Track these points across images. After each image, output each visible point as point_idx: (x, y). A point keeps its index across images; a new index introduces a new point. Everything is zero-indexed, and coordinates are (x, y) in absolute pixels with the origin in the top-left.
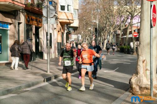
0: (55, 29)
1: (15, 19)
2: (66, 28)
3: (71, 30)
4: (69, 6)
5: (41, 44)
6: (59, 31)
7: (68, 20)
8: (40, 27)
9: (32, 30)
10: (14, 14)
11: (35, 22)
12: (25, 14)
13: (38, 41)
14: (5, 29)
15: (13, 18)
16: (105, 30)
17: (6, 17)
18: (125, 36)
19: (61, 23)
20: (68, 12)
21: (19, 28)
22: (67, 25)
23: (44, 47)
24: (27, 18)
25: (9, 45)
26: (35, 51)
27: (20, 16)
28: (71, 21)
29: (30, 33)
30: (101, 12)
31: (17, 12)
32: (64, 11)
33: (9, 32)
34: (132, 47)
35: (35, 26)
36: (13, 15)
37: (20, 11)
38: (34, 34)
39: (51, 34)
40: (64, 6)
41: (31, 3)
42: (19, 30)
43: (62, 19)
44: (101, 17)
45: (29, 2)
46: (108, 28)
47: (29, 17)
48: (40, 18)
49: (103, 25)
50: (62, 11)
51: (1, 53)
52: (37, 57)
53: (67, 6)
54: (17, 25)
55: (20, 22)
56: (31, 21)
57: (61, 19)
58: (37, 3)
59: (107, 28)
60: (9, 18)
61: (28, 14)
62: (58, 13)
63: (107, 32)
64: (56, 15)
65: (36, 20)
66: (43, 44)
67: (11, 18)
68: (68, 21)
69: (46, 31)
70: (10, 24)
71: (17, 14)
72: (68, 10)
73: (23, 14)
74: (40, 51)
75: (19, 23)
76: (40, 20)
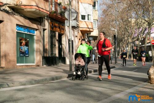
0: (76, 36)
1: (40, 25)
2: (86, 37)
3: (91, 39)
4: (89, 16)
5: (64, 50)
6: (80, 39)
7: (89, 28)
8: (63, 34)
9: (55, 36)
10: (39, 20)
11: (58, 29)
12: (50, 21)
13: (61, 47)
14: (32, 34)
15: (39, 25)
16: (123, 41)
17: (32, 23)
18: (144, 45)
19: (81, 31)
20: (88, 21)
21: (44, 34)
22: (87, 34)
23: (66, 53)
24: (51, 25)
25: (35, 49)
26: (58, 56)
27: (45, 23)
28: (91, 30)
29: (54, 39)
30: (119, 24)
31: (42, 19)
32: (85, 20)
33: (35, 37)
34: (151, 56)
35: (59, 33)
36: (39, 22)
37: (45, 19)
38: (57, 40)
39: (72, 41)
40: (85, 16)
41: (55, 11)
42: (44, 36)
43: (83, 28)
44: (120, 28)
45: (53, 10)
46: (127, 38)
47: (52, 24)
48: (63, 26)
49: (122, 36)
50: (82, 20)
51: (28, 56)
52: (60, 62)
53: (87, 15)
54: (42, 31)
55: (45, 28)
56: (54, 28)
57: (81, 28)
58: (60, 12)
59: (125, 38)
60: (35, 24)
61: (52, 22)
62: (79, 21)
63: (125, 42)
64: (77, 23)
65: (59, 28)
66: (65, 50)
67: (37, 24)
68: (88, 30)
69: (68, 38)
70: (37, 30)
71: (43, 21)
72: (88, 20)
73: (47, 21)
74: (63, 56)
75: (44, 30)
76: (63, 27)
